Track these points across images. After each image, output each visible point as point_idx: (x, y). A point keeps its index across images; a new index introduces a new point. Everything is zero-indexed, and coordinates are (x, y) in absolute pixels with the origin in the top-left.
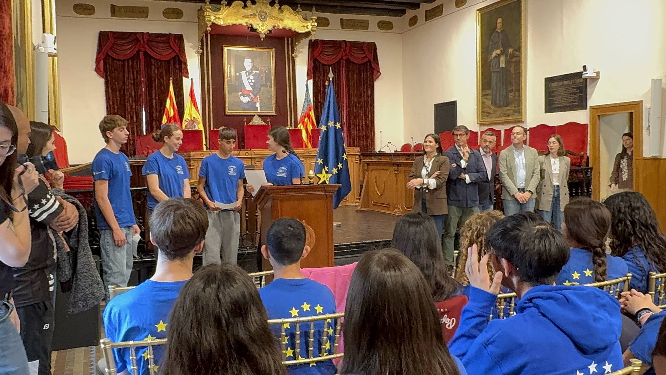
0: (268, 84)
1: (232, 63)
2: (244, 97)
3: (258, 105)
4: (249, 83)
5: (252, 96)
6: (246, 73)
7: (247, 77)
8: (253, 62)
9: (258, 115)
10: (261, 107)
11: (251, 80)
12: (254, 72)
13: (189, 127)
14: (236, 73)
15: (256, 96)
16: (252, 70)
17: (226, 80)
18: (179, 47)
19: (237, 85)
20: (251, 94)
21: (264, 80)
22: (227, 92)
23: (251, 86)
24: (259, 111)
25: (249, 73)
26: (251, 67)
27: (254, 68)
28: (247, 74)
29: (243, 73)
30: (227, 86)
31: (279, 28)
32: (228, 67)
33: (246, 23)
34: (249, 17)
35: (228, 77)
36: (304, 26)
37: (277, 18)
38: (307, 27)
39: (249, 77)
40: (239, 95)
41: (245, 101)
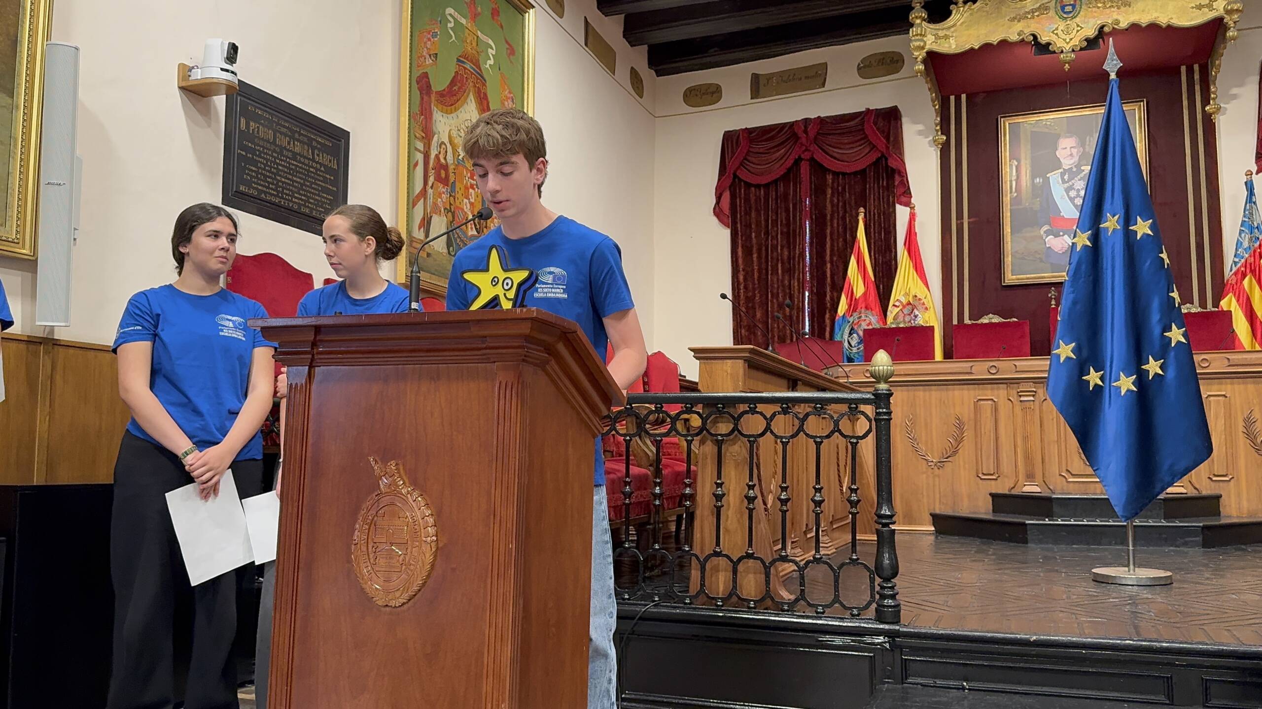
1: (1023, 155)
2: (1056, 236)
4: (1072, 200)
6: (1062, 174)
7: (1066, 185)
8: (1081, 144)
12: (1086, 169)
13: (901, 319)
14: (1033, 177)
16: (1078, 166)
17: (1007, 199)
18: (887, 138)
19: (1037, 207)
22: (1007, 229)
23: (1076, 206)
25: (1072, 173)
26: (1076, 159)
27: (1084, 159)
28: (1066, 177)
29: (1054, 178)
30: (1009, 214)
31: (1116, 27)
32: (1011, 166)
33: (1019, 34)
34: (1029, 17)
35: (1011, 192)
36: (1200, 7)
37: (1113, 2)
38: (1210, 6)
39: (1071, 183)
40: (1042, 233)
41: (1061, 246)
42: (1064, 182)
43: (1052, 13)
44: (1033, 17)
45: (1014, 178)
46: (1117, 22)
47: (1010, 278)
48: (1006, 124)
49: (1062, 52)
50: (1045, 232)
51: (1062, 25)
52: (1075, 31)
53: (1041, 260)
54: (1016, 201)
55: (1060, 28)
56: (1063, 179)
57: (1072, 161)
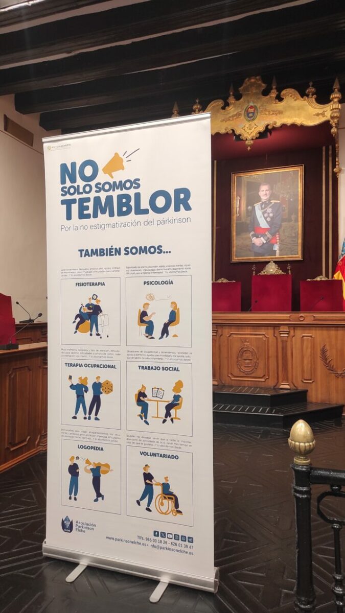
0: (293, 217)
1: (242, 194)
2: (257, 237)
3: (276, 248)
4: (265, 218)
5: (269, 236)
6: (261, 205)
7: (263, 211)
8: (271, 188)
9: (275, 262)
10: (281, 250)
11: (269, 213)
12: (273, 202)
14: (247, 206)
15: (274, 235)
16: (269, 200)
17: (234, 217)
19: (248, 222)
20: (267, 233)
21: (287, 211)
22: (234, 233)
23: (267, 222)
24: (277, 256)
25: (266, 204)
26: (268, 196)
27: (273, 196)
28: (263, 206)
29: (257, 206)
30: (235, 225)
31: (275, 126)
32: (237, 200)
33: (226, 130)
34: (231, 119)
35: (236, 213)
36: (318, 115)
37: (273, 111)
38: (323, 114)
39: (265, 210)
40: (250, 235)
41: (259, 243)
42: (262, 209)
43: (242, 117)
44: (233, 120)
45: (238, 206)
46: (275, 123)
47: (235, 259)
48: (235, 177)
49: (247, 140)
50: (252, 235)
51: (247, 124)
52: (253, 128)
53: (250, 251)
54: (239, 218)
55: (247, 126)
56: (261, 207)
57: (266, 198)
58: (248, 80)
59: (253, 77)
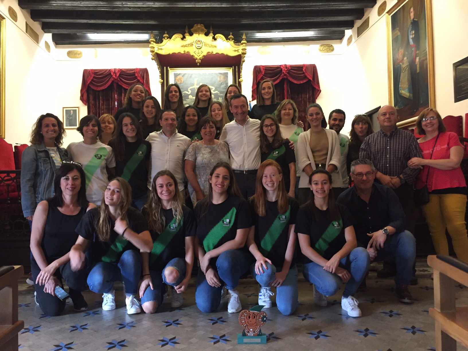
33: (184, 52)
36: (235, 51)
37: (211, 45)
38: (238, 51)
44: (188, 47)
46: (212, 52)
49: (197, 59)
52: (200, 53)
55: (197, 51)
58: (197, 25)
59: (199, 24)
